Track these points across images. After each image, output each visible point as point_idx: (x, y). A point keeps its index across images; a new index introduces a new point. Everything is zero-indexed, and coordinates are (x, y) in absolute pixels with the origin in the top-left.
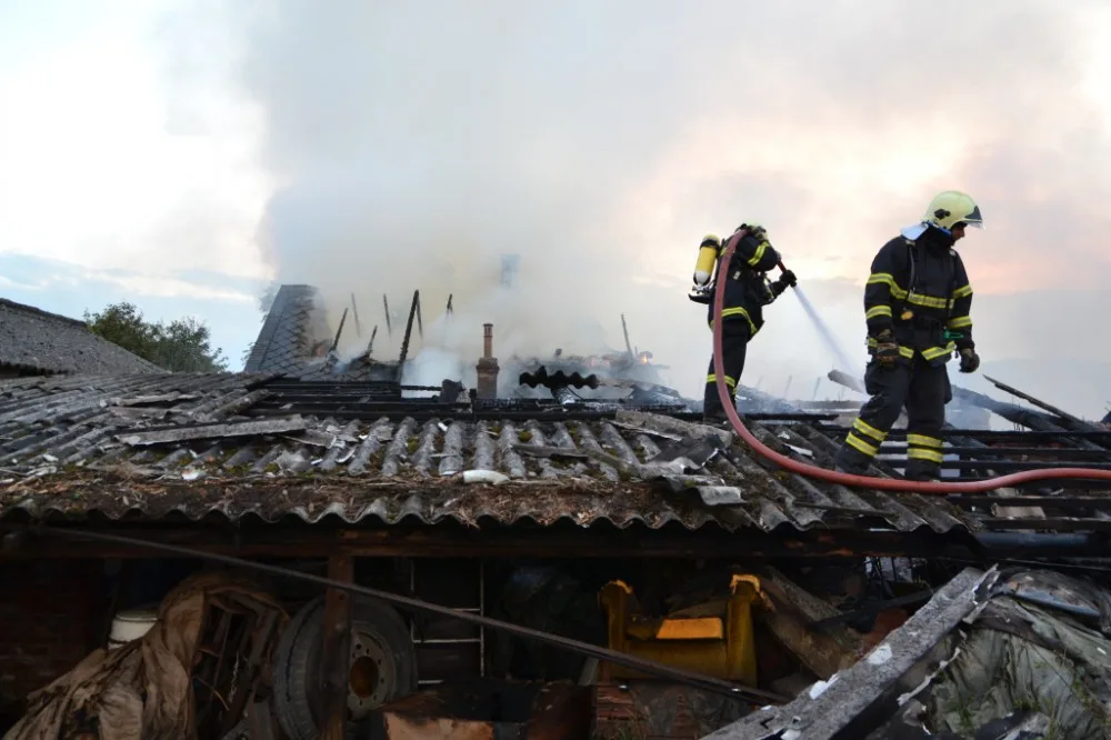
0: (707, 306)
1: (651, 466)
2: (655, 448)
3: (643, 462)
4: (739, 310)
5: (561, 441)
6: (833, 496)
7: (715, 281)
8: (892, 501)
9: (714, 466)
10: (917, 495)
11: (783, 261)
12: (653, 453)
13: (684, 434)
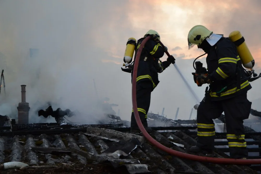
0: (131, 74)
1: (103, 155)
2: (106, 146)
3: (100, 153)
4: (147, 76)
5: (58, 144)
6: (194, 167)
7: (134, 62)
8: (223, 169)
9: (135, 155)
10: (236, 166)
11: (168, 51)
12: (105, 149)
13: (120, 138)
